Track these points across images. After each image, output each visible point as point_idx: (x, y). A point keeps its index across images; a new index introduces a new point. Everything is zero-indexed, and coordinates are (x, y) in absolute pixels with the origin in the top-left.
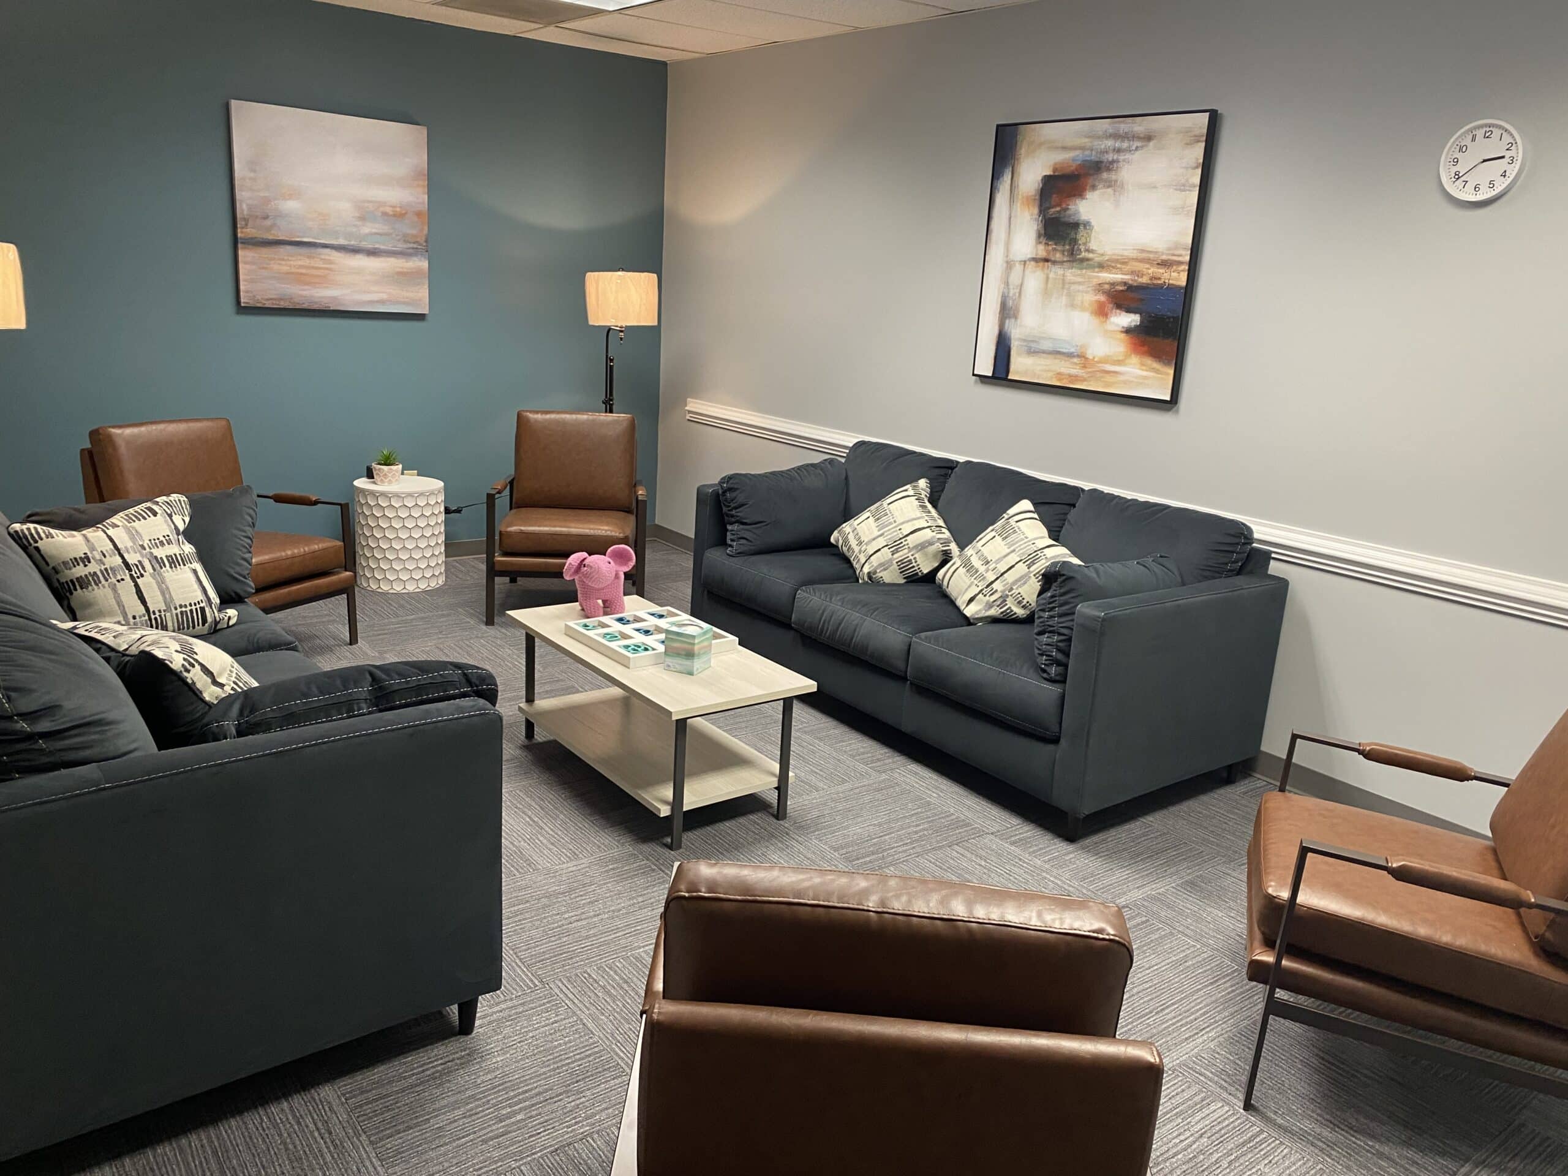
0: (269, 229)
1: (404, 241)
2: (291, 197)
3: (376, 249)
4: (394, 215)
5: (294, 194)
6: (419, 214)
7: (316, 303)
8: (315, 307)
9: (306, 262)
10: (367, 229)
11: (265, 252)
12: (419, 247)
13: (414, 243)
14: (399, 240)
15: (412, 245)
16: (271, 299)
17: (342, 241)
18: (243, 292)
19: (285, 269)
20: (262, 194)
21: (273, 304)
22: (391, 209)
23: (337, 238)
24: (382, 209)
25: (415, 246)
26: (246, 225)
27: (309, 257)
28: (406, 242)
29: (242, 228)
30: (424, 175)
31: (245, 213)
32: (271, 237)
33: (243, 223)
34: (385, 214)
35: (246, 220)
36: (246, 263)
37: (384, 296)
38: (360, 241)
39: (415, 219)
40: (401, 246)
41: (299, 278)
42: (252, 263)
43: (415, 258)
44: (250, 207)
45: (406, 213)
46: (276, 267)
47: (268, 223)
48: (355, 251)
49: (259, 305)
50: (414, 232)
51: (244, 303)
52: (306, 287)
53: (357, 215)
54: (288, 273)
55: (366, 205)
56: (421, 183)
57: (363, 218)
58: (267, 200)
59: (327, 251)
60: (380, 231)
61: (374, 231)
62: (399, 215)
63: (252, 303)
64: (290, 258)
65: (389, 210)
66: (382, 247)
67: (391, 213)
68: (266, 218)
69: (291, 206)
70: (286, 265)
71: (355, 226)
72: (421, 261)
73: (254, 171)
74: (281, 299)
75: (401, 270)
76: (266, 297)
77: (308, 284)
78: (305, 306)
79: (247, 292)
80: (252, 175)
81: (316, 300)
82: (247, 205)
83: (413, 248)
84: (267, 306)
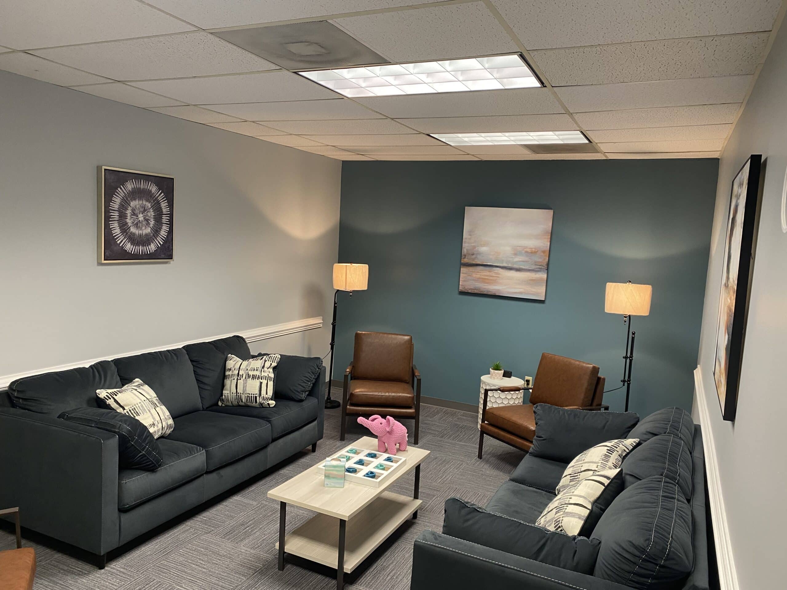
0: (473, 260)
1: (535, 265)
2: (484, 245)
3: (520, 268)
4: (532, 253)
5: (486, 244)
6: (544, 252)
7: (490, 292)
8: (489, 293)
9: (488, 273)
10: (517, 259)
11: (471, 269)
12: (543, 268)
13: (540, 266)
14: (532, 264)
15: (538, 267)
16: (472, 289)
17: (505, 265)
18: (461, 285)
19: (478, 276)
20: (472, 245)
21: (472, 291)
22: (530, 249)
23: (503, 263)
24: (525, 250)
25: (540, 267)
26: (465, 257)
27: (489, 271)
28: (536, 265)
29: (463, 259)
30: (549, 233)
31: (465, 252)
32: (474, 263)
33: (464, 257)
34: (526, 252)
35: (465, 256)
36: (463, 273)
37: (522, 290)
38: (513, 265)
39: (542, 254)
40: (533, 267)
41: (484, 280)
42: (466, 273)
43: (539, 273)
44: (467, 250)
45: (537, 252)
46: (474, 275)
47: (474, 256)
48: (510, 269)
49: (466, 291)
50: (540, 260)
51: (461, 290)
52: (486, 285)
53: (513, 253)
54: (479, 278)
55: (518, 248)
56: (547, 237)
57: (515, 254)
58: (474, 247)
59: (498, 269)
60: (524, 260)
61: (521, 260)
62: (533, 253)
63: (464, 290)
64: (481, 272)
65: (528, 250)
66: (523, 267)
67: (530, 252)
68: (473, 255)
69: (484, 249)
70: (479, 275)
71: (512, 257)
72: (542, 274)
73: (471, 235)
74: (475, 289)
75: (532, 278)
76: (469, 288)
77: (487, 283)
78: (485, 293)
79: (462, 285)
80: (470, 237)
81: (491, 290)
82: (466, 249)
83: (539, 268)
84: (469, 292)
